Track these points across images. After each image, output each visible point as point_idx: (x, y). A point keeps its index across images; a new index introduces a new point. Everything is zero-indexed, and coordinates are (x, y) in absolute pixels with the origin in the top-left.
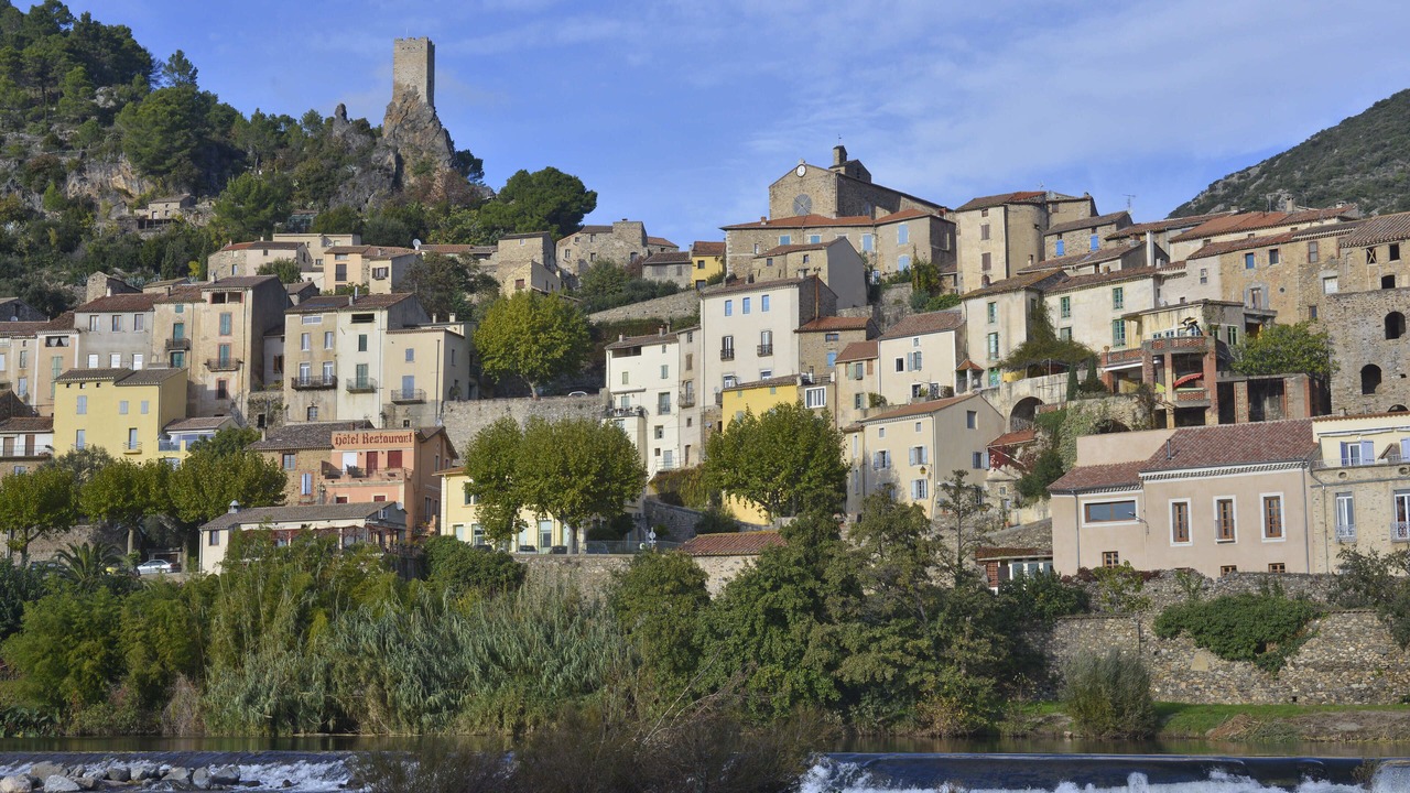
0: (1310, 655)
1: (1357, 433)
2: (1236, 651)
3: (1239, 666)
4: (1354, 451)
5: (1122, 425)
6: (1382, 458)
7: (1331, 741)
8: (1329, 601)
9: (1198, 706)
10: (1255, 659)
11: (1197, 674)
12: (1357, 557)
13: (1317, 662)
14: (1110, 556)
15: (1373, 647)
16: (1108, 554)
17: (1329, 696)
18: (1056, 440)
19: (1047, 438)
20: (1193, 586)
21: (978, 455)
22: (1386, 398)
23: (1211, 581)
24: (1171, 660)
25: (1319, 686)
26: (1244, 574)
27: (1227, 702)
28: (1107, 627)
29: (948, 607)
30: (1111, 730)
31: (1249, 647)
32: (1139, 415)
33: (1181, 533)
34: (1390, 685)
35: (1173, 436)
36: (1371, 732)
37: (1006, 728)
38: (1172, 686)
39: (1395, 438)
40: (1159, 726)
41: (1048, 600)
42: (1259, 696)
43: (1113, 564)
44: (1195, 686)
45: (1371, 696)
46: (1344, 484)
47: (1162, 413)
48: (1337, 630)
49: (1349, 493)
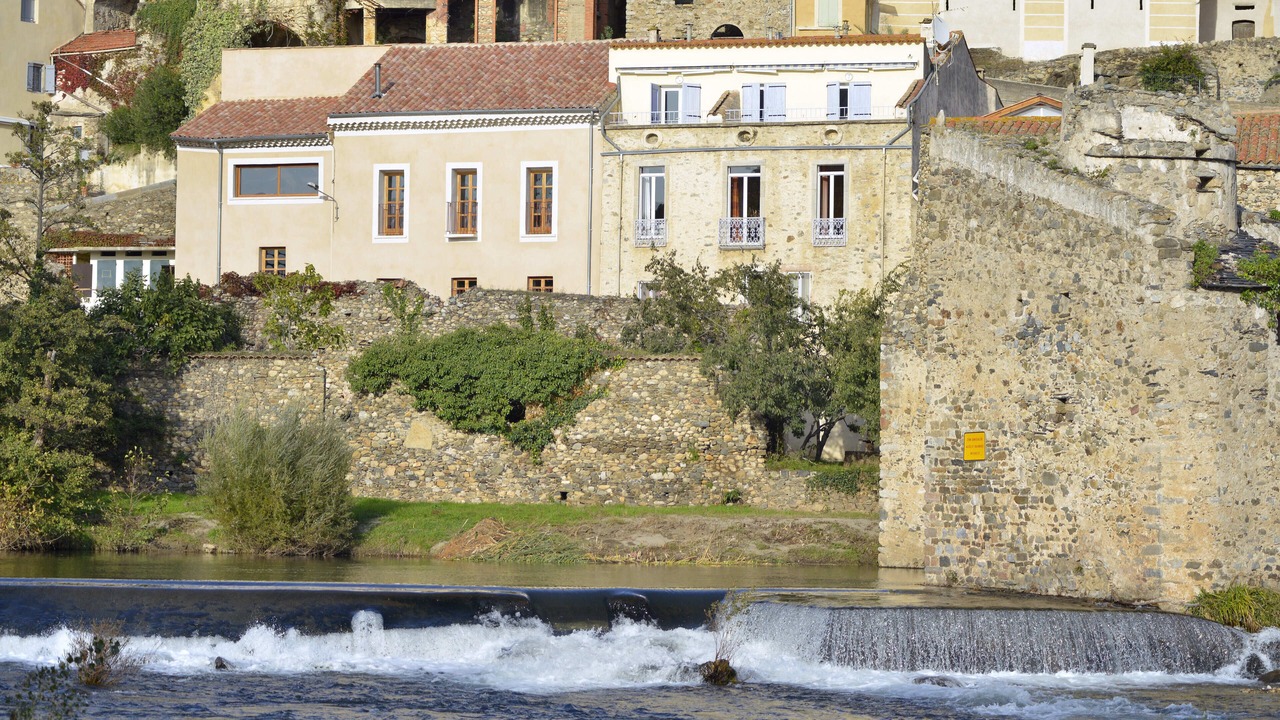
0: (592, 426)
1: (677, 70)
2: (478, 417)
3: (480, 441)
4: (671, 100)
5: (290, 33)
6: (714, 113)
7: (627, 562)
8: (624, 341)
9: (414, 504)
10: (508, 430)
11: (413, 453)
12: (674, 272)
13: (600, 438)
14: (273, 254)
15: (688, 415)
16: (269, 251)
17: (617, 492)
18: (174, 50)
19: (157, 45)
20: (410, 309)
21: (37, 69)
22: (712, 13)
23: (439, 302)
24: (373, 429)
25: (603, 476)
26: (492, 292)
27: (459, 499)
28: (272, 373)
29: (17, 333)
30: (281, 542)
31: (499, 411)
32: (318, 17)
33: (392, 221)
34: (709, 475)
35: (383, 59)
36: (684, 548)
37: (104, 537)
38: (373, 472)
39: (732, 83)
40: (357, 536)
41: (177, 327)
42: (510, 490)
43: (276, 268)
44: (409, 473)
45: (679, 493)
46: (653, 152)
47: (357, 17)
48: (635, 388)
49: (660, 169)
